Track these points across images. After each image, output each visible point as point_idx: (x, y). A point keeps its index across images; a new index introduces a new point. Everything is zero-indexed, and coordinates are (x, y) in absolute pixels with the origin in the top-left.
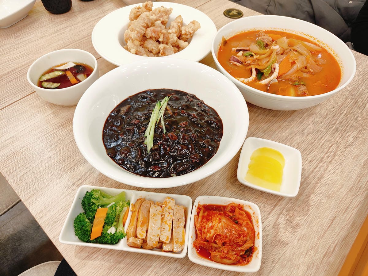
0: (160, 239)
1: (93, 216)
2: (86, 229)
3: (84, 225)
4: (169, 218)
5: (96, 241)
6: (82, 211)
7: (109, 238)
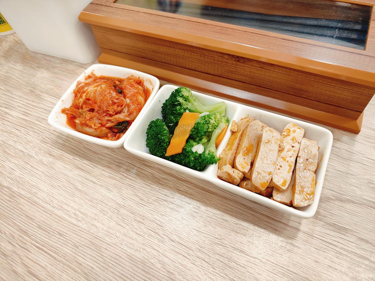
0: (272, 179)
1: (175, 121)
2: (163, 138)
3: (160, 132)
4: (290, 154)
5: (173, 159)
6: (160, 117)
7: (193, 159)
